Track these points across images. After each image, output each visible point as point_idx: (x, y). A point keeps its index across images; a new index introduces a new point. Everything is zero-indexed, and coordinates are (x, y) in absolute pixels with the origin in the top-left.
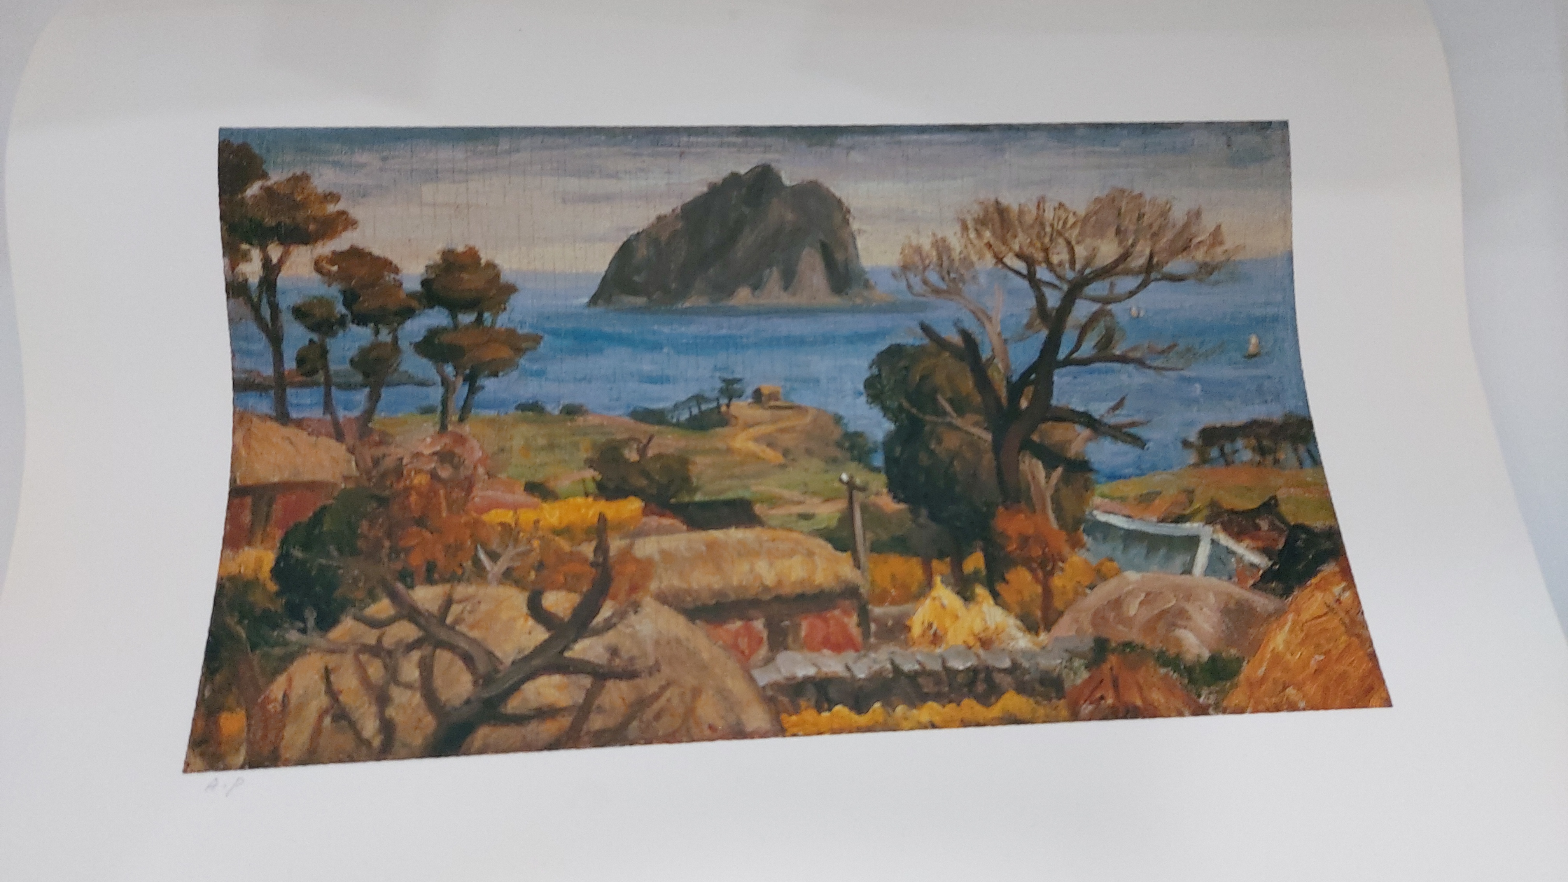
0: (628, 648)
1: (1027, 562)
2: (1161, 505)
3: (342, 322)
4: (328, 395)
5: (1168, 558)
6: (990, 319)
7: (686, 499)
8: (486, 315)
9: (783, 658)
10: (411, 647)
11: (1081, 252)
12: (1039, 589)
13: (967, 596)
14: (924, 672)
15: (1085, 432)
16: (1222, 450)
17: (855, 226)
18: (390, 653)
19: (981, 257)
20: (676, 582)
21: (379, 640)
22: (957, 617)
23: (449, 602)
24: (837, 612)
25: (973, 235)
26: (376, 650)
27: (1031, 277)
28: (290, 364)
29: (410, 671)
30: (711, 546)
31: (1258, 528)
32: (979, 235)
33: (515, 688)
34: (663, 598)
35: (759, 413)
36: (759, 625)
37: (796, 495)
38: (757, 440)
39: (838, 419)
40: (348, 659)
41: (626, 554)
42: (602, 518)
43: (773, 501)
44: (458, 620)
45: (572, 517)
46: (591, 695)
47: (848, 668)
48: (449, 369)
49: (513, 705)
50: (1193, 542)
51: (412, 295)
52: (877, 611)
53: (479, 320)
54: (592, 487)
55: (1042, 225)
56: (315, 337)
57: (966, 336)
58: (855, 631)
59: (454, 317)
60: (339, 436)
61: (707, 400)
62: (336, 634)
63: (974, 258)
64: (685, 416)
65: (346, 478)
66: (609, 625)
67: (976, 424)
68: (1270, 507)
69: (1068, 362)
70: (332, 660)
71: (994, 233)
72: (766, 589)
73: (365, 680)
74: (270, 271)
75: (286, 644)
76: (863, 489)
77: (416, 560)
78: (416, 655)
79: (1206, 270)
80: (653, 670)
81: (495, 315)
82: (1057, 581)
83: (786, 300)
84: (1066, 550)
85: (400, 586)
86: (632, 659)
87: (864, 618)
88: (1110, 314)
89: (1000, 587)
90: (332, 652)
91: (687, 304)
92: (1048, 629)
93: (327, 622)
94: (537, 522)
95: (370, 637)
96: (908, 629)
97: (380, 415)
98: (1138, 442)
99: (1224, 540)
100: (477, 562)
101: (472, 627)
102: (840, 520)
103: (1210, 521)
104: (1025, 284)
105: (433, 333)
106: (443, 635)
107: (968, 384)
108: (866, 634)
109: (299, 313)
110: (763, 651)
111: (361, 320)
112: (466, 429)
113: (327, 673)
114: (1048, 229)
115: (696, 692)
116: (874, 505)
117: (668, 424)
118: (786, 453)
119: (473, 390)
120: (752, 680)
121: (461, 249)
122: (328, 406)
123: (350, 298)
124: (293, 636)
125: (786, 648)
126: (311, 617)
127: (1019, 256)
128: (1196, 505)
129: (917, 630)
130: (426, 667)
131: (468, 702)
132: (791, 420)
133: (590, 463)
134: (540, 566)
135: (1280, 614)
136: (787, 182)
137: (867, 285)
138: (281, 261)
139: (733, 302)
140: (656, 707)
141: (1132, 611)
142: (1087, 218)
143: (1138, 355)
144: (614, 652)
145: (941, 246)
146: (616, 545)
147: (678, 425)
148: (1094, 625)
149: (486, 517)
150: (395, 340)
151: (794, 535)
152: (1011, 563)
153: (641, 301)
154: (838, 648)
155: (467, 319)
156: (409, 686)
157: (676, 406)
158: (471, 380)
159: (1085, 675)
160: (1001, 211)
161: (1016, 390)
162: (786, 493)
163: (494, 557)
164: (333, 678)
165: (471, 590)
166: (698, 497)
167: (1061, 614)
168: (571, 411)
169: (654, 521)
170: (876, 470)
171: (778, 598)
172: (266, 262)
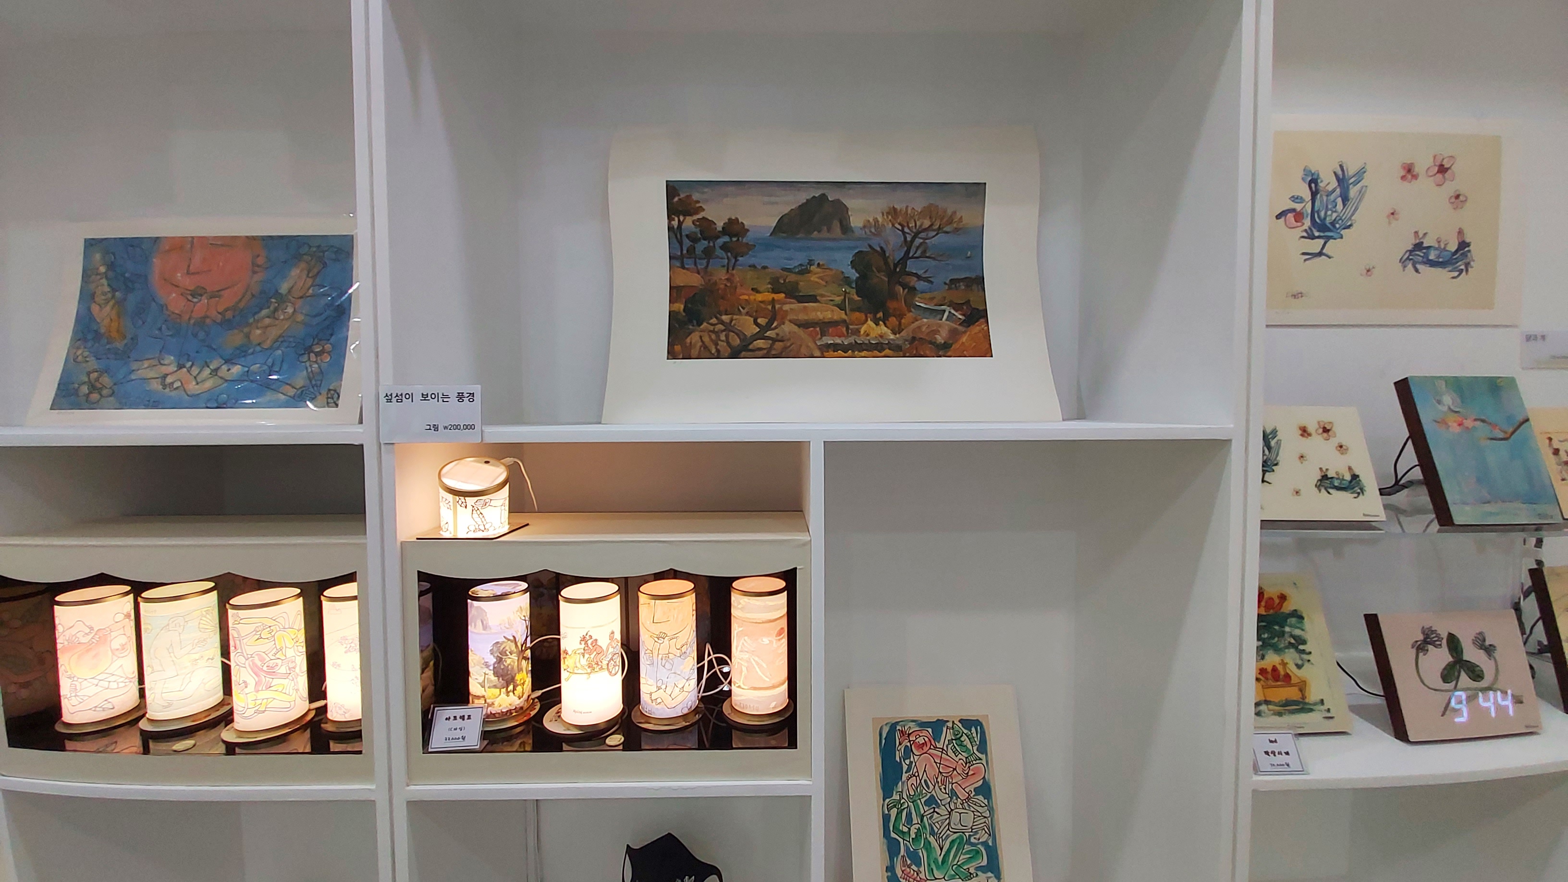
0: (781, 334)
1: (894, 316)
2: (935, 301)
3: (699, 240)
4: (695, 261)
5: (935, 316)
6: (889, 243)
7: (797, 294)
8: (740, 238)
9: (824, 338)
10: (724, 331)
11: (918, 223)
12: (898, 323)
13: (877, 324)
14: (863, 343)
15: (916, 279)
16: (956, 285)
17: (850, 213)
18: (717, 332)
19: (888, 224)
20: (795, 317)
21: (714, 329)
22: (874, 329)
23: (732, 320)
24: (839, 327)
25: (885, 217)
26: (713, 331)
27: (902, 231)
28: (685, 252)
29: (723, 337)
30: (805, 307)
31: (963, 308)
32: (888, 217)
33: (752, 343)
34: (790, 321)
35: (819, 270)
36: (818, 329)
37: (829, 294)
38: (819, 278)
39: (843, 272)
40: (706, 334)
41: (781, 308)
42: (773, 299)
43: (822, 296)
44: (735, 325)
45: (765, 299)
46: (772, 345)
47: (842, 342)
48: (729, 254)
49: (751, 347)
50: (944, 311)
51: (719, 232)
52: (851, 327)
53: (738, 239)
54: (770, 290)
55: (907, 214)
56: (691, 243)
57: (881, 248)
58: (845, 333)
59: (731, 238)
60: (698, 273)
61: (803, 266)
62: (702, 327)
63: (885, 224)
64: (797, 270)
65: (701, 285)
66: (776, 328)
67: (884, 275)
68: (968, 302)
69: (912, 257)
70: (702, 334)
71: (892, 217)
72: (820, 320)
73: (711, 340)
74: (680, 223)
75: (689, 329)
76: (849, 293)
77: (722, 308)
78: (724, 333)
79: (957, 230)
80: (789, 340)
81: (743, 238)
82: (903, 321)
83: (828, 235)
84: (907, 312)
85: (718, 316)
86: (782, 337)
87: (848, 329)
88: (926, 243)
89: (887, 322)
90: (701, 332)
91: (798, 236)
92: (899, 334)
93: (699, 324)
94: (755, 299)
95: (712, 328)
96: (860, 332)
97: (710, 267)
98: (931, 282)
99: (953, 311)
100: (739, 309)
101: (738, 327)
102: (842, 302)
103: (949, 306)
104: (901, 233)
105: (725, 243)
106: (730, 328)
107: (882, 263)
108: (848, 333)
109: (687, 236)
110: (819, 336)
111: (705, 239)
112: (734, 272)
113: (701, 337)
114: (909, 215)
115: (801, 346)
116: (852, 298)
117: (792, 272)
118: (826, 282)
119: (736, 260)
120: (817, 344)
121: (733, 218)
122: (695, 264)
123: (702, 232)
124: (691, 327)
125: (825, 336)
126: (695, 322)
127: (899, 224)
128: (946, 301)
129: (862, 332)
130: (727, 336)
131: (739, 345)
132: (828, 272)
133: (769, 283)
134: (756, 311)
135: (965, 332)
136: (830, 199)
137: (853, 231)
138: (683, 221)
139: (812, 236)
140: (789, 349)
141: (923, 330)
142: (921, 212)
143: (933, 256)
144: (777, 334)
145: (876, 221)
146: (777, 306)
147: (795, 273)
148: (913, 333)
149: (741, 297)
150: (714, 244)
151: (828, 306)
152: (890, 316)
153: (784, 235)
154: (840, 337)
155: (734, 239)
156: (723, 341)
157: (795, 267)
158: (736, 258)
159: (909, 346)
160: (895, 209)
161: (896, 266)
162: (826, 294)
163: (743, 308)
164: (703, 338)
165: (738, 317)
166: (801, 294)
167: (903, 330)
168: (765, 268)
169: (788, 300)
170: (853, 288)
171: (824, 322)
172: (679, 220)
